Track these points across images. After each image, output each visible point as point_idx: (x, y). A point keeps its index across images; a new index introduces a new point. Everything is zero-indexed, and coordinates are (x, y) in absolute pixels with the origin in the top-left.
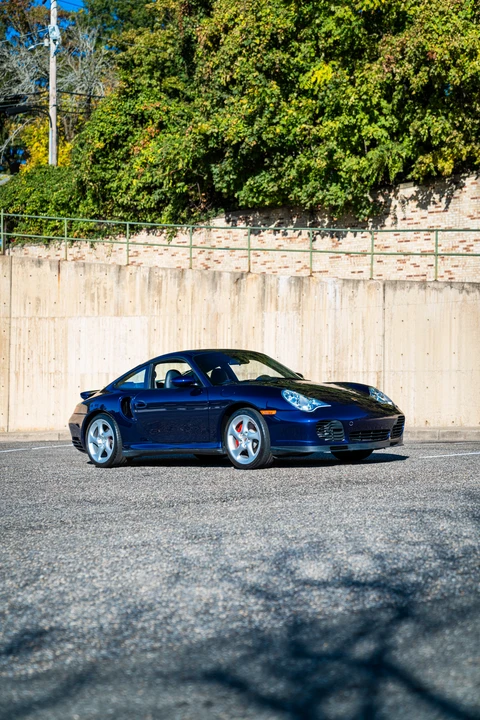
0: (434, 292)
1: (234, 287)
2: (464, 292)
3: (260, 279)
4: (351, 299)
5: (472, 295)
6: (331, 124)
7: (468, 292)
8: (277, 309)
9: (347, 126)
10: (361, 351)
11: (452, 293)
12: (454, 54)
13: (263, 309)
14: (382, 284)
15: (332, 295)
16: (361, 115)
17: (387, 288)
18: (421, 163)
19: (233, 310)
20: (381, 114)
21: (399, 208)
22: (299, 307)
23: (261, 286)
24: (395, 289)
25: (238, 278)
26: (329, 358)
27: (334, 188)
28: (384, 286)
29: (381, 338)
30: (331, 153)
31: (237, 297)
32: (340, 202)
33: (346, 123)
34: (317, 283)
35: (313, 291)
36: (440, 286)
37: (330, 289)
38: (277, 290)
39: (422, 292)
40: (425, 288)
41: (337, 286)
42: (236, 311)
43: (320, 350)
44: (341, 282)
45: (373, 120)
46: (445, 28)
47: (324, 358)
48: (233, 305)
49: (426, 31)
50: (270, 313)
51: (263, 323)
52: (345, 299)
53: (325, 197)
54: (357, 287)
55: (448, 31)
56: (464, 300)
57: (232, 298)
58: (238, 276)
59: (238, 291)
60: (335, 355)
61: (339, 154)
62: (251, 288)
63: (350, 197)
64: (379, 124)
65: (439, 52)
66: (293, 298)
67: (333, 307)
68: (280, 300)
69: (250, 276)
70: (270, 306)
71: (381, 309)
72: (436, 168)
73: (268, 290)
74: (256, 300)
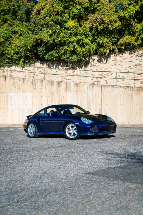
0: (116, 88)
1: (58, 85)
2: (124, 89)
3: (65, 83)
4: (92, 89)
5: (126, 89)
6: (75, 38)
7: (125, 89)
8: (70, 92)
9: (79, 39)
10: (95, 103)
11: (121, 89)
12: (111, 21)
13: (66, 91)
14: (101, 86)
15: (86, 88)
16: (83, 36)
17: (102, 87)
18: (100, 50)
19: (57, 92)
20: (89, 36)
21: (92, 62)
22: (77, 91)
23: (66, 85)
24: (105, 87)
25: (59, 83)
26: (86, 105)
27: (74, 56)
28: (102, 86)
29: (101, 100)
30: (74, 46)
31: (58, 88)
32: (76, 60)
33: (79, 38)
34: (82, 85)
35: (81, 87)
36: (118, 87)
37: (86, 87)
38: (70, 86)
39: (113, 88)
40: (113, 87)
41: (88, 86)
42: (58, 92)
43: (83, 103)
44: (89, 85)
45: (86, 38)
46: (108, 14)
47: (84, 105)
48: (57, 90)
49: (103, 14)
50: (68, 93)
51: (66, 95)
52: (90, 90)
53: (72, 59)
54: (94, 86)
55: (109, 15)
56: (124, 91)
57: (57, 88)
58: (59, 82)
59: (59, 86)
60: (87, 104)
61: (77, 46)
62: (63, 86)
63: (79, 59)
64: (88, 39)
65: (107, 21)
66: (75, 89)
67: (87, 91)
68: (71, 89)
69: (62, 82)
70: (68, 91)
71: (101, 92)
72: (104, 52)
73: (68, 86)
74: (64, 89)
